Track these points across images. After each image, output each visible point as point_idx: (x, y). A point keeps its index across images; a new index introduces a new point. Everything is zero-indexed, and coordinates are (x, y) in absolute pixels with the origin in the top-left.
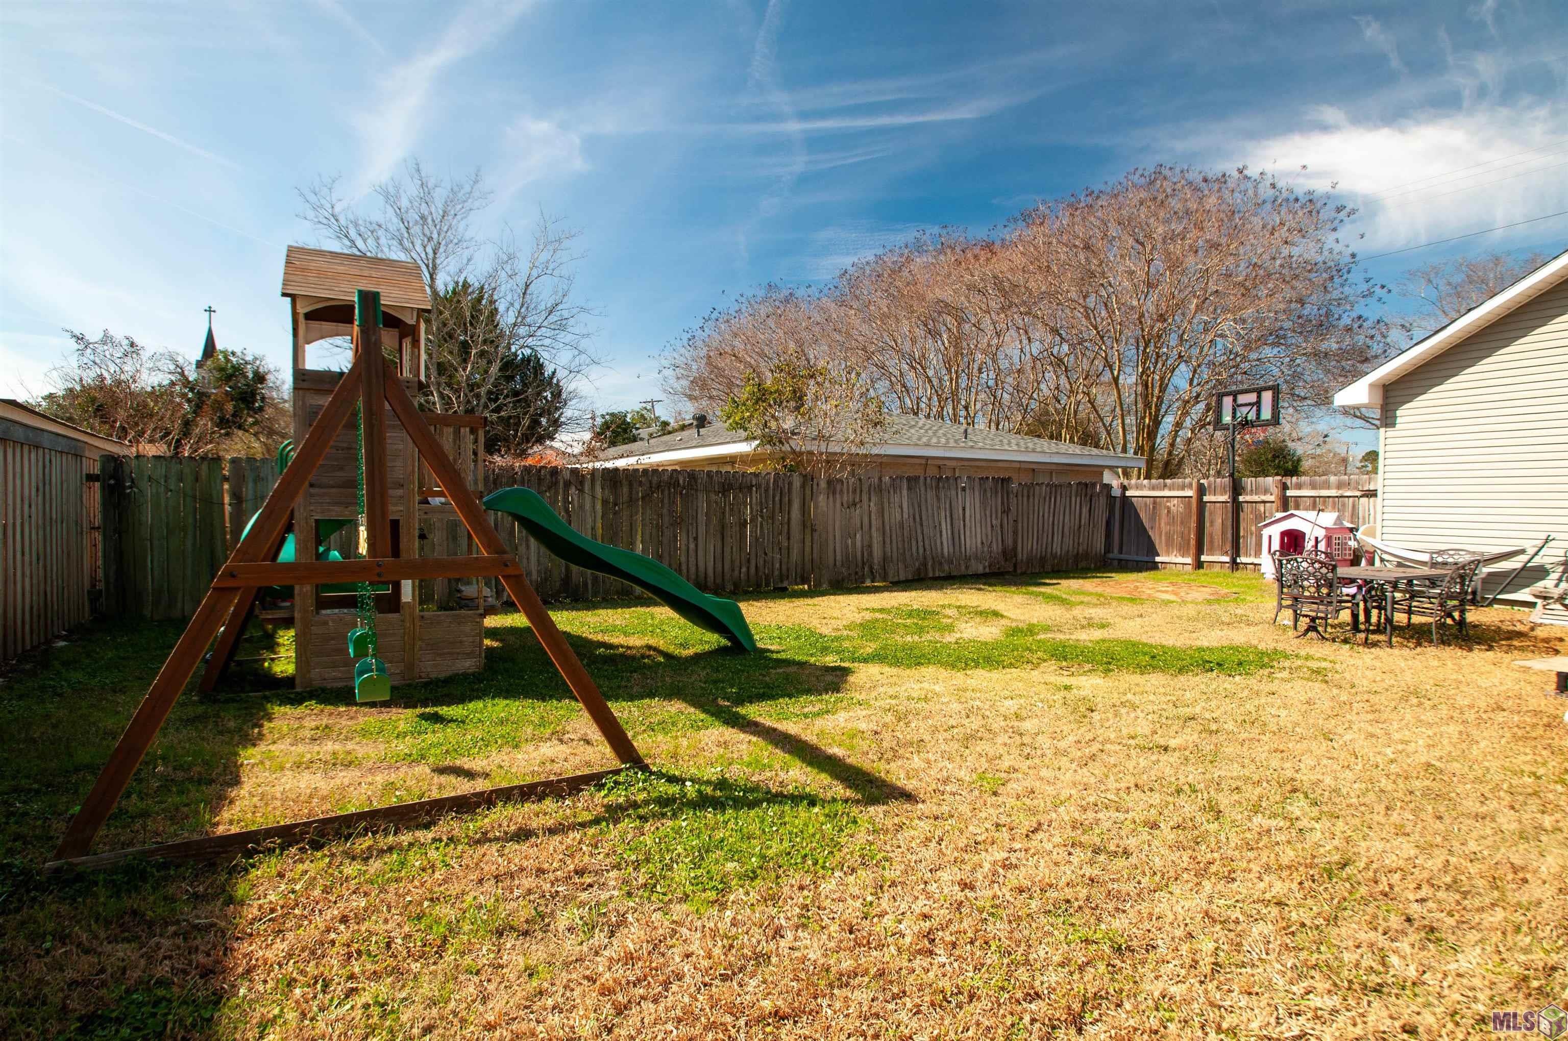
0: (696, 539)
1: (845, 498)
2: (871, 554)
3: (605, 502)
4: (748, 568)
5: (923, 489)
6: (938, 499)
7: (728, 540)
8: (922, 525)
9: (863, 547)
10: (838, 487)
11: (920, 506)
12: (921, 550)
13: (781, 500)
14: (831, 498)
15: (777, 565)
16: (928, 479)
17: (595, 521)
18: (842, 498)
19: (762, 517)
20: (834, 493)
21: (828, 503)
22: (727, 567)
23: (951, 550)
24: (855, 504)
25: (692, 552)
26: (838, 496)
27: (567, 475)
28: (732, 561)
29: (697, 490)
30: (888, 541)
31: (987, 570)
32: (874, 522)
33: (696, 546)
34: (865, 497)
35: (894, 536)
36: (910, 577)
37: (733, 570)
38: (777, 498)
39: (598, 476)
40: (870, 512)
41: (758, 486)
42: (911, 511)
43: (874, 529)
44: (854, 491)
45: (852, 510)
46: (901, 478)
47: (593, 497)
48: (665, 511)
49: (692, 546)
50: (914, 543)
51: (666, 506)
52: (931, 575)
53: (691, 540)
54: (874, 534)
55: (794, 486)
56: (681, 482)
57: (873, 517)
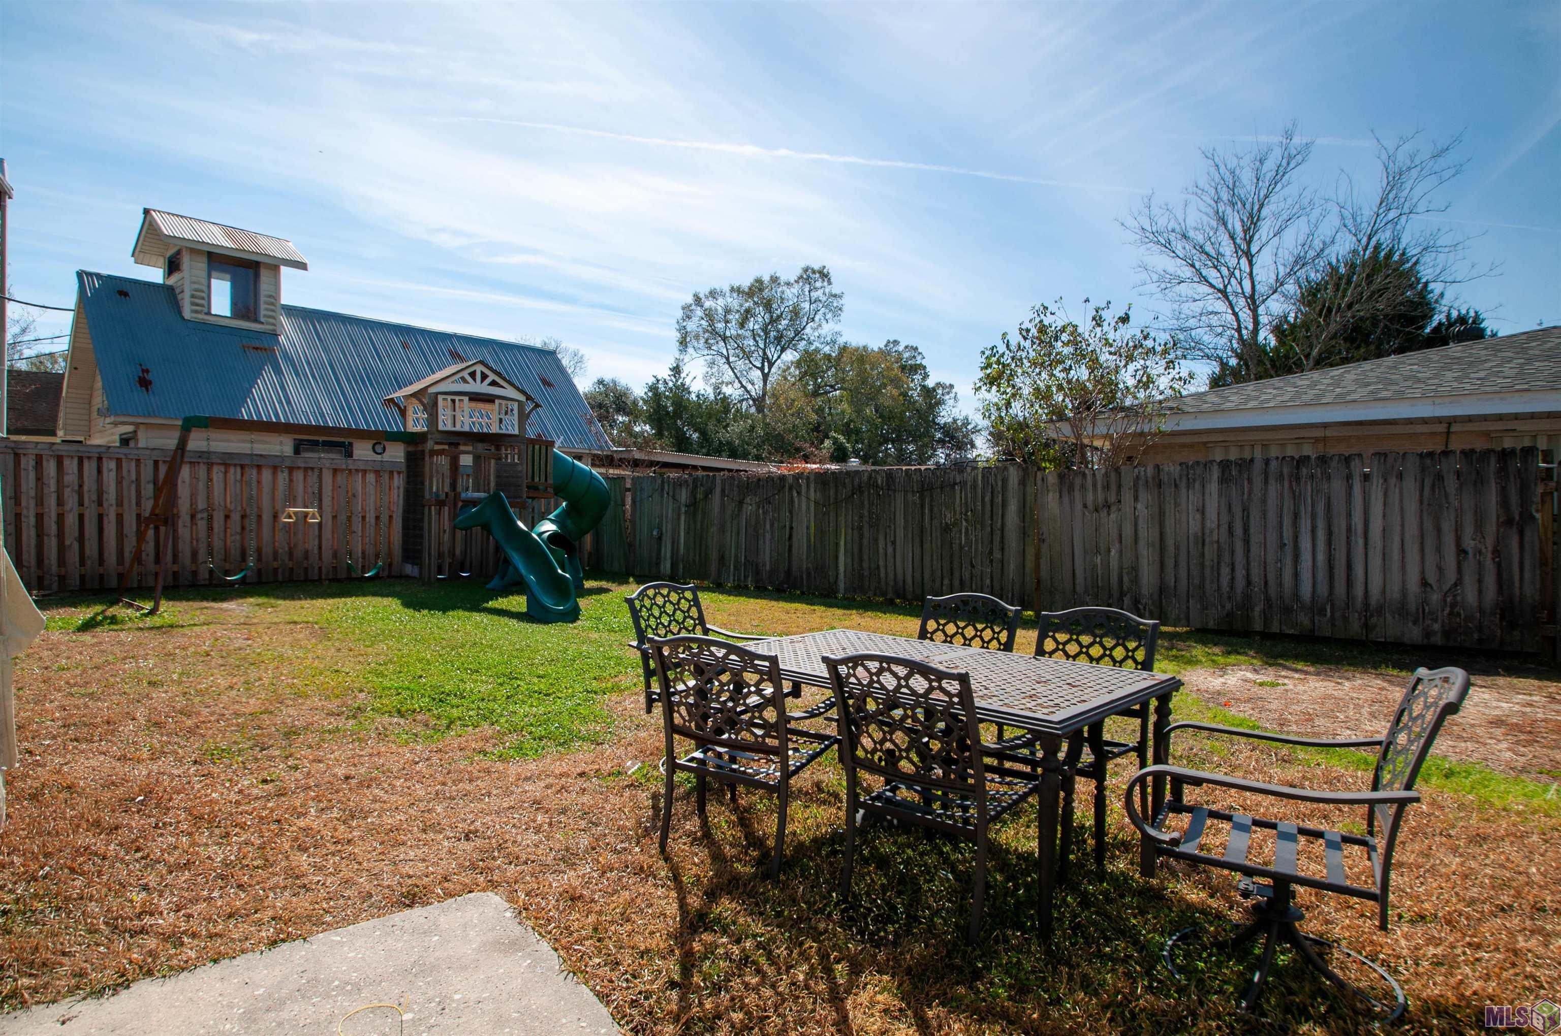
0: (894, 543)
1: (1090, 497)
2: (1135, 580)
3: (816, 503)
4: (951, 580)
5: (1258, 481)
6: (1296, 498)
7: (927, 546)
8: (1247, 541)
9: (1121, 568)
10: (1078, 481)
11: (1245, 509)
12: (1240, 583)
13: (992, 501)
14: (1066, 499)
15: (988, 582)
16: (1274, 464)
17: (809, 521)
18: (1084, 496)
19: (966, 520)
20: (1071, 489)
21: (1061, 503)
22: (927, 576)
23: (1323, 589)
24: (1107, 506)
25: (890, 557)
26: (1077, 494)
27: (791, 480)
28: (933, 572)
29: (895, 491)
30: (1170, 563)
31: (1438, 640)
32: (1143, 533)
33: (894, 549)
34: (1127, 496)
35: (1183, 558)
36: (1211, 625)
37: (934, 581)
38: (987, 499)
39: (812, 477)
40: (1136, 519)
41: (963, 484)
42: (1225, 519)
43: (1142, 544)
44: (1107, 487)
45: (1104, 513)
46: (1207, 465)
47: (808, 499)
48: (866, 513)
49: (890, 550)
50: (1225, 571)
51: (867, 506)
52: (1258, 626)
53: (889, 544)
54: (1144, 551)
55: (1011, 482)
56: (879, 482)
57: (1142, 525)
